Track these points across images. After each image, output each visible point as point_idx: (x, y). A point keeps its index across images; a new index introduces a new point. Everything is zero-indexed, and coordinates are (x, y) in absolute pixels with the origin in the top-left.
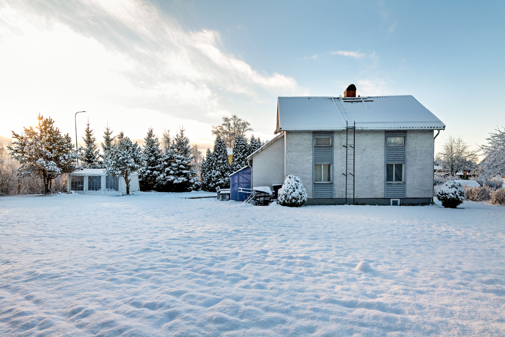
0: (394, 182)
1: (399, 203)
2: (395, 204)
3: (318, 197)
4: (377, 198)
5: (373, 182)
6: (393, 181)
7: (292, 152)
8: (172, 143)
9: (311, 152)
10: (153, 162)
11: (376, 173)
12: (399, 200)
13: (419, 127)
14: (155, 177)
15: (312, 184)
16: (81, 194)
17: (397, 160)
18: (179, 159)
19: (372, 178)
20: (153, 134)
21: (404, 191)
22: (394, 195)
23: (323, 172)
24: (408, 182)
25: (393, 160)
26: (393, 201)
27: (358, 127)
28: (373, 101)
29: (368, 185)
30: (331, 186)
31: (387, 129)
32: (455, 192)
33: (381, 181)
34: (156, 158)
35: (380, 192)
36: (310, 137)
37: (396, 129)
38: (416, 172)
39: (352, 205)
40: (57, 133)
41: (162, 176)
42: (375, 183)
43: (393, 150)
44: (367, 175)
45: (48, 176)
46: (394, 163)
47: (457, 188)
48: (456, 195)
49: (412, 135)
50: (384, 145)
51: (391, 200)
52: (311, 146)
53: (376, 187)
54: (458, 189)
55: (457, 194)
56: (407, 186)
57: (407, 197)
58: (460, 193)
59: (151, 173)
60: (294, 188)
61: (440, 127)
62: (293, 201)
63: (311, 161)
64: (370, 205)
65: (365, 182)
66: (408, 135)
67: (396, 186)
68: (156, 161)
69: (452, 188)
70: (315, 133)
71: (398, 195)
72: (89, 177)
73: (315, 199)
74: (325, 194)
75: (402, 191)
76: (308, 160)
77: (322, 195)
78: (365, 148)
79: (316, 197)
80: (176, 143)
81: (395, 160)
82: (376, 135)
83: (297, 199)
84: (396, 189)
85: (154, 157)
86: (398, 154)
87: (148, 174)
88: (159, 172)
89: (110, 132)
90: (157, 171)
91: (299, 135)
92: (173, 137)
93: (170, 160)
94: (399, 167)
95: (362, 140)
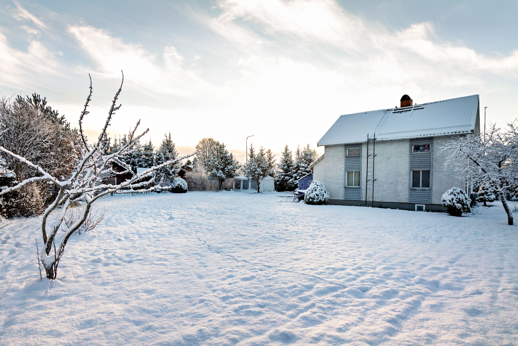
0: (421, 188)
1: (424, 208)
2: (420, 209)
3: (348, 199)
4: (401, 203)
5: (397, 187)
6: (419, 187)
7: (329, 162)
8: (301, 155)
9: (343, 162)
10: (286, 170)
11: (400, 179)
12: (424, 206)
13: (441, 134)
14: (287, 181)
15: (343, 188)
16: (239, 191)
17: (421, 166)
18: (303, 167)
19: (396, 184)
20: (288, 148)
21: (430, 197)
22: (418, 201)
23: (354, 179)
24: (434, 188)
25: (418, 166)
26: (418, 207)
27: (379, 138)
28: (423, 108)
29: (393, 191)
30: (358, 190)
31: (412, 137)
32: (453, 199)
33: (405, 187)
34: (289, 167)
35: (404, 197)
36: (342, 149)
37: (416, 137)
38: (443, 179)
39: (370, 207)
40: (226, 153)
41: (291, 180)
42: (399, 188)
43: (418, 157)
44: (391, 181)
45: (221, 180)
46: (421, 170)
47: (455, 195)
48: (453, 203)
49: (439, 141)
50: (408, 153)
51: (416, 205)
52: (343, 157)
53: (400, 192)
54: (456, 197)
55: (454, 201)
56: (433, 192)
57: (433, 203)
58: (457, 200)
59: (284, 178)
60: (312, 191)
61: (467, 131)
62: (311, 200)
63: (343, 169)
64: (392, 208)
65: (390, 187)
66: (434, 141)
67: (421, 192)
68: (288, 169)
69: (451, 195)
70: (347, 146)
71: (422, 201)
72: (244, 180)
73: (346, 200)
74: (354, 197)
75: (427, 197)
76: (340, 168)
77: (351, 198)
78: (390, 157)
79: (346, 199)
80: (303, 154)
81: (420, 166)
82: (400, 143)
83: (313, 199)
84: (421, 195)
85: (287, 166)
86: (423, 160)
87: (283, 179)
88: (289, 177)
89: (263, 149)
90: (289, 176)
91: (334, 148)
92: (302, 150)
93: (298, 168)
94: (427, 174)
95: (387, 149)
